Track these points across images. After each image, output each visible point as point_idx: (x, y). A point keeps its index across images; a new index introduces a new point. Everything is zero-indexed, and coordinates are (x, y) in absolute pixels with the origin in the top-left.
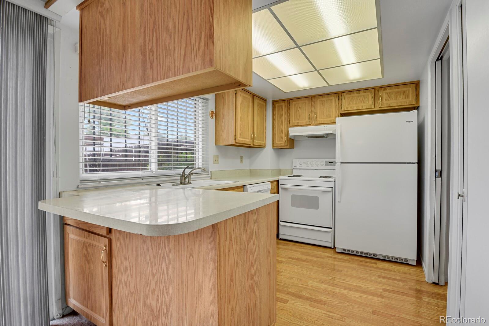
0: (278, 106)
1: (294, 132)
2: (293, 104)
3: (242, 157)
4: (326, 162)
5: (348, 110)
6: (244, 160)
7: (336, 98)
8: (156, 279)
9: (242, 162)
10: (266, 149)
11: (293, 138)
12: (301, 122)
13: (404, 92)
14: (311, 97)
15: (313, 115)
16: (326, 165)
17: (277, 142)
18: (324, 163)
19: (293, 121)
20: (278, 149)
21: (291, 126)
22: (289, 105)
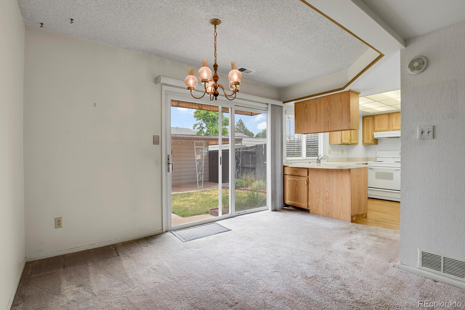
0: (366, 120)
1: (377, 135)
2: (376, 118)
3: (342, 151)
6: (344, 152)
8: (328, 187)
9: (343, 153)
10: (358, 145)
11: (377, 139)
12: (381, 129)
14: (389, 114)
15: (390, 124)
17: (366, 141)
18: (398, 154)
19: (377, 128)
20: (366, 145)
21: (375, 132)
22: (374, 119)
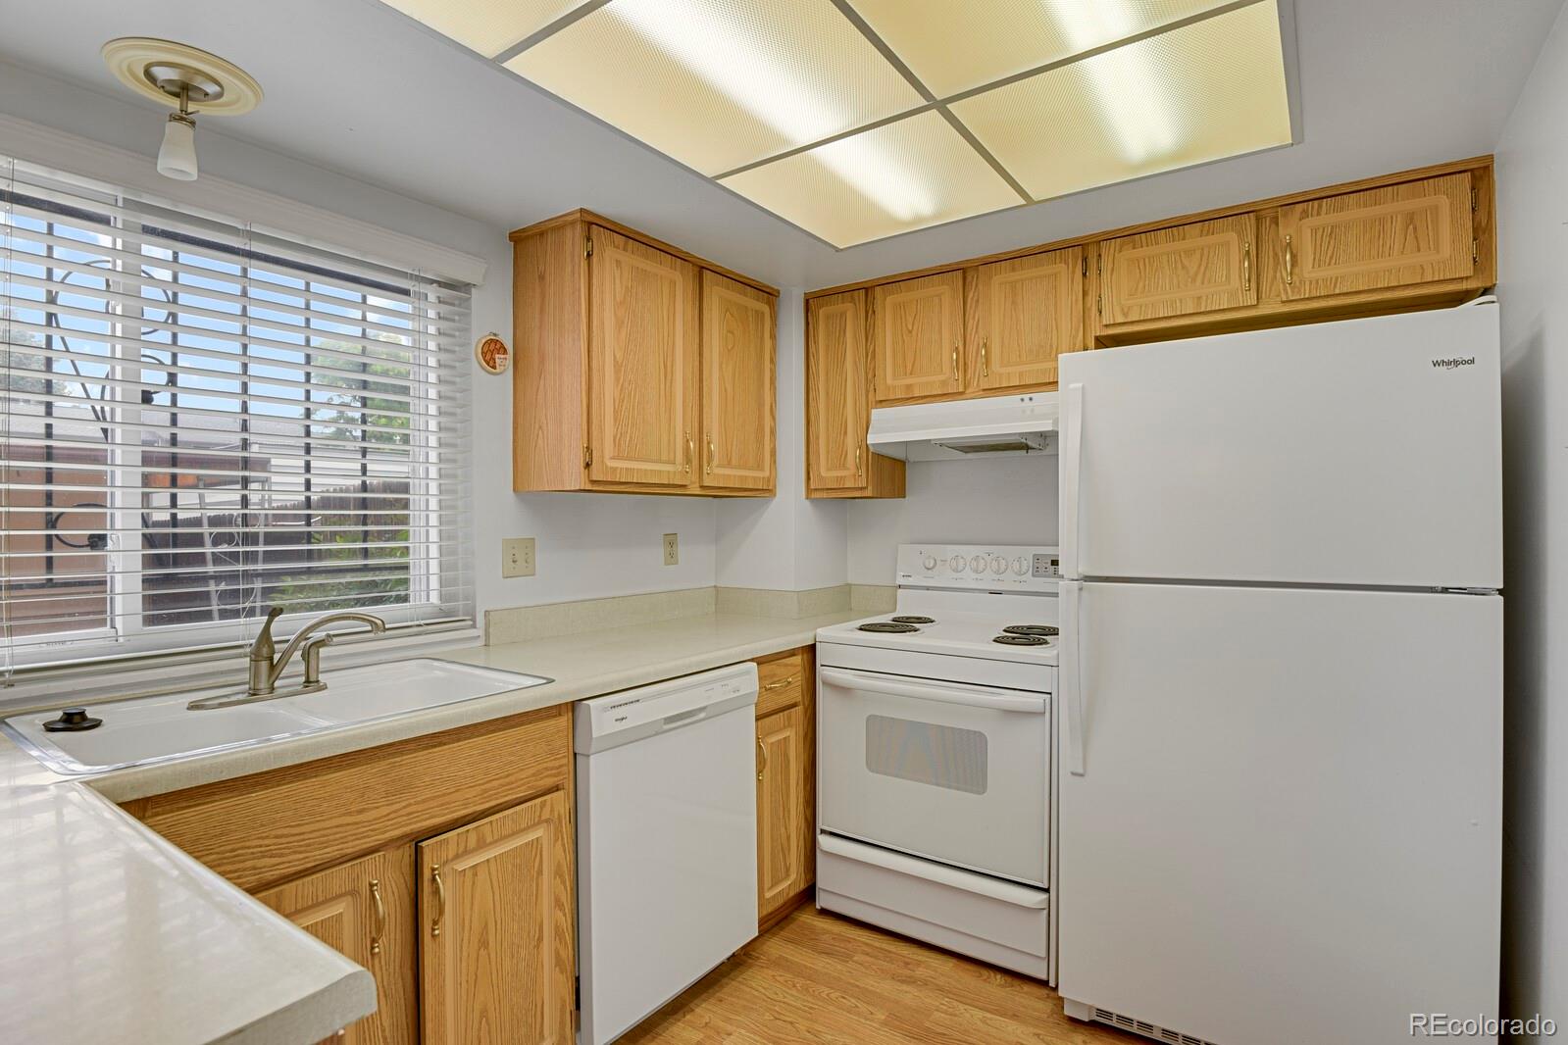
0: (828, 317)
1: (891, 427)
2: (887, 304)
3: (671, 541)
4: (1037, 558)
5: (1129, 320)
6: (682, 551)
7: (1074, 267)
9: (671, 558)
10: (777, 499)
11: (899, 454)
12: (920, 383)
13: (1410, 218)
14: (964, 270)
15: (972, 349)
16: (1036, 572)
17: (826, 473)
18: (1027, 564)
19: (890, 379)
20: (829, 498)
21: (881, 403)
22: (870, 312)
